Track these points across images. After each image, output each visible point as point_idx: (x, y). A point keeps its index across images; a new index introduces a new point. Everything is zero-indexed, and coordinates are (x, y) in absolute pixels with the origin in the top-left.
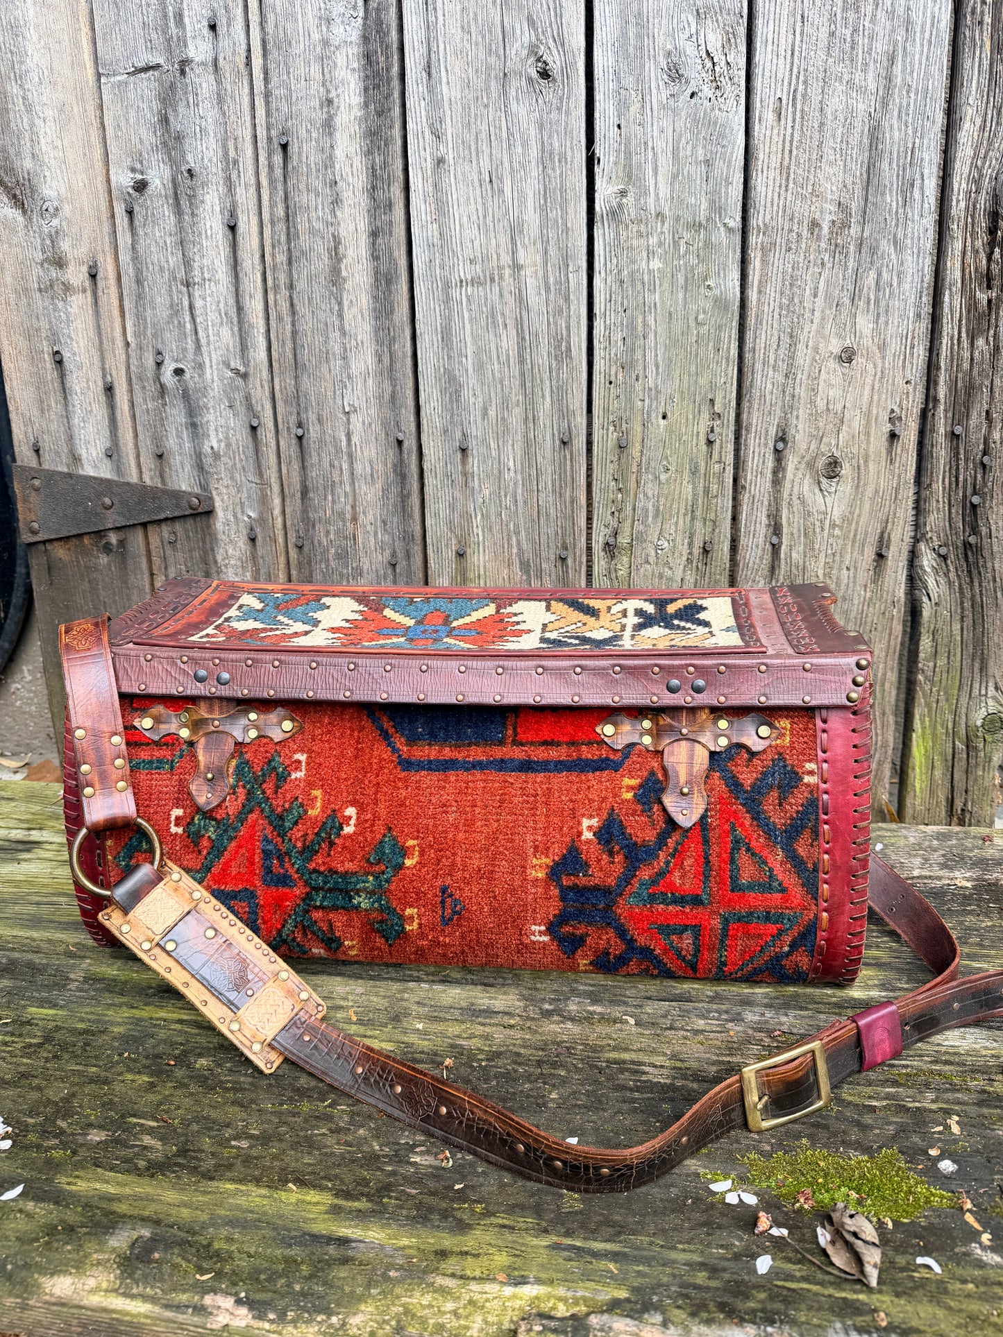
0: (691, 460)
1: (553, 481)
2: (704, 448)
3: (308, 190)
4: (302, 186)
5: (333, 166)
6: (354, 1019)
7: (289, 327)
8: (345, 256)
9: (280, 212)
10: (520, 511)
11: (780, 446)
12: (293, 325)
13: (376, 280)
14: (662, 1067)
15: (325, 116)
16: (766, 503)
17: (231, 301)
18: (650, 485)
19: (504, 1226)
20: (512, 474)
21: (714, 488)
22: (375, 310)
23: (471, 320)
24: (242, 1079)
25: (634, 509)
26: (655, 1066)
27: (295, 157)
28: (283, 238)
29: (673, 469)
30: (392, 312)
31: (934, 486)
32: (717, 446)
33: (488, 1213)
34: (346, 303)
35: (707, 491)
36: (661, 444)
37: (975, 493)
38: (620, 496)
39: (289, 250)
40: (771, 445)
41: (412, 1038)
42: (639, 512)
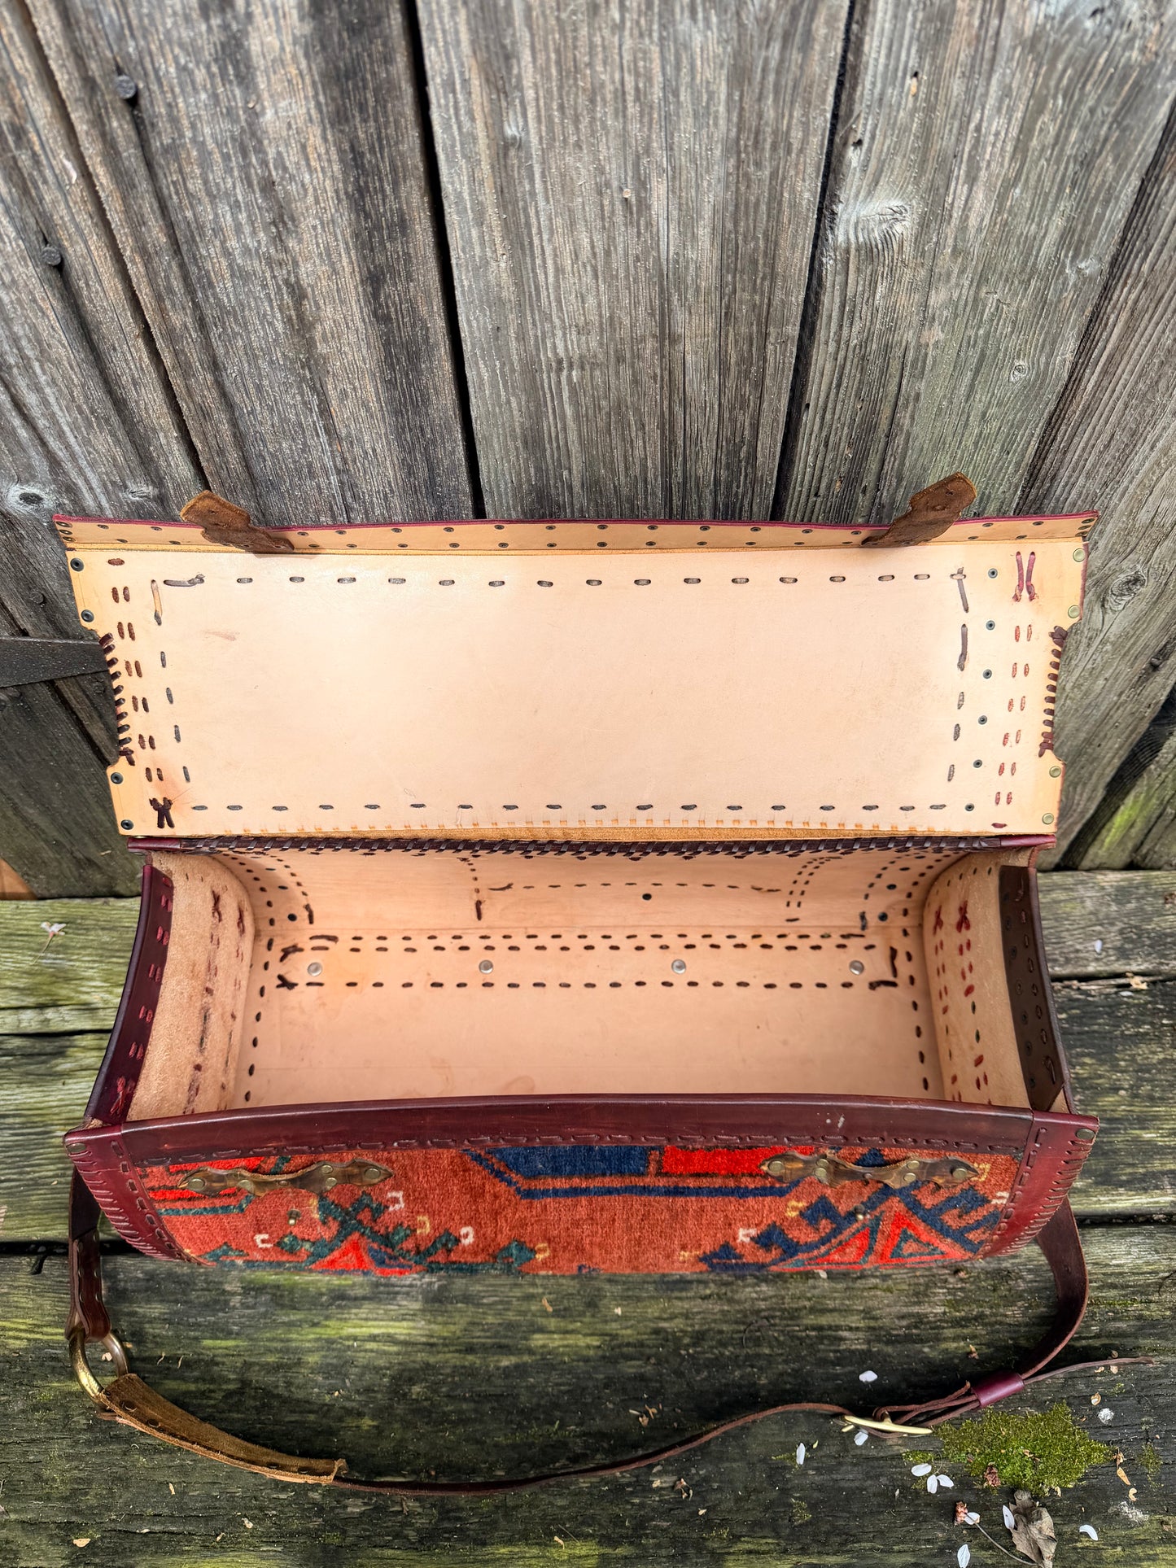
3: (213, 198)
4: (195, 185)
5: (260, 150)
6: (550, 1309)
7: (225, 427)
8: (319, 320)
9: (156, 234)
12: (234, 423)
13: (388, 355)
14: (857, 1329)
15: (218, 36)
17: (98, 393)
19: (750, 1552)
22: (391, 400)
23: (577, 417)
24: (465, 1406)
26: (850, 1329)
27: (163, 124)
28: (177, 285)
30: (426, 401)
33: (736, 1538)
34: (332, 394)
39: (196, 306)
41: (614, 1326)
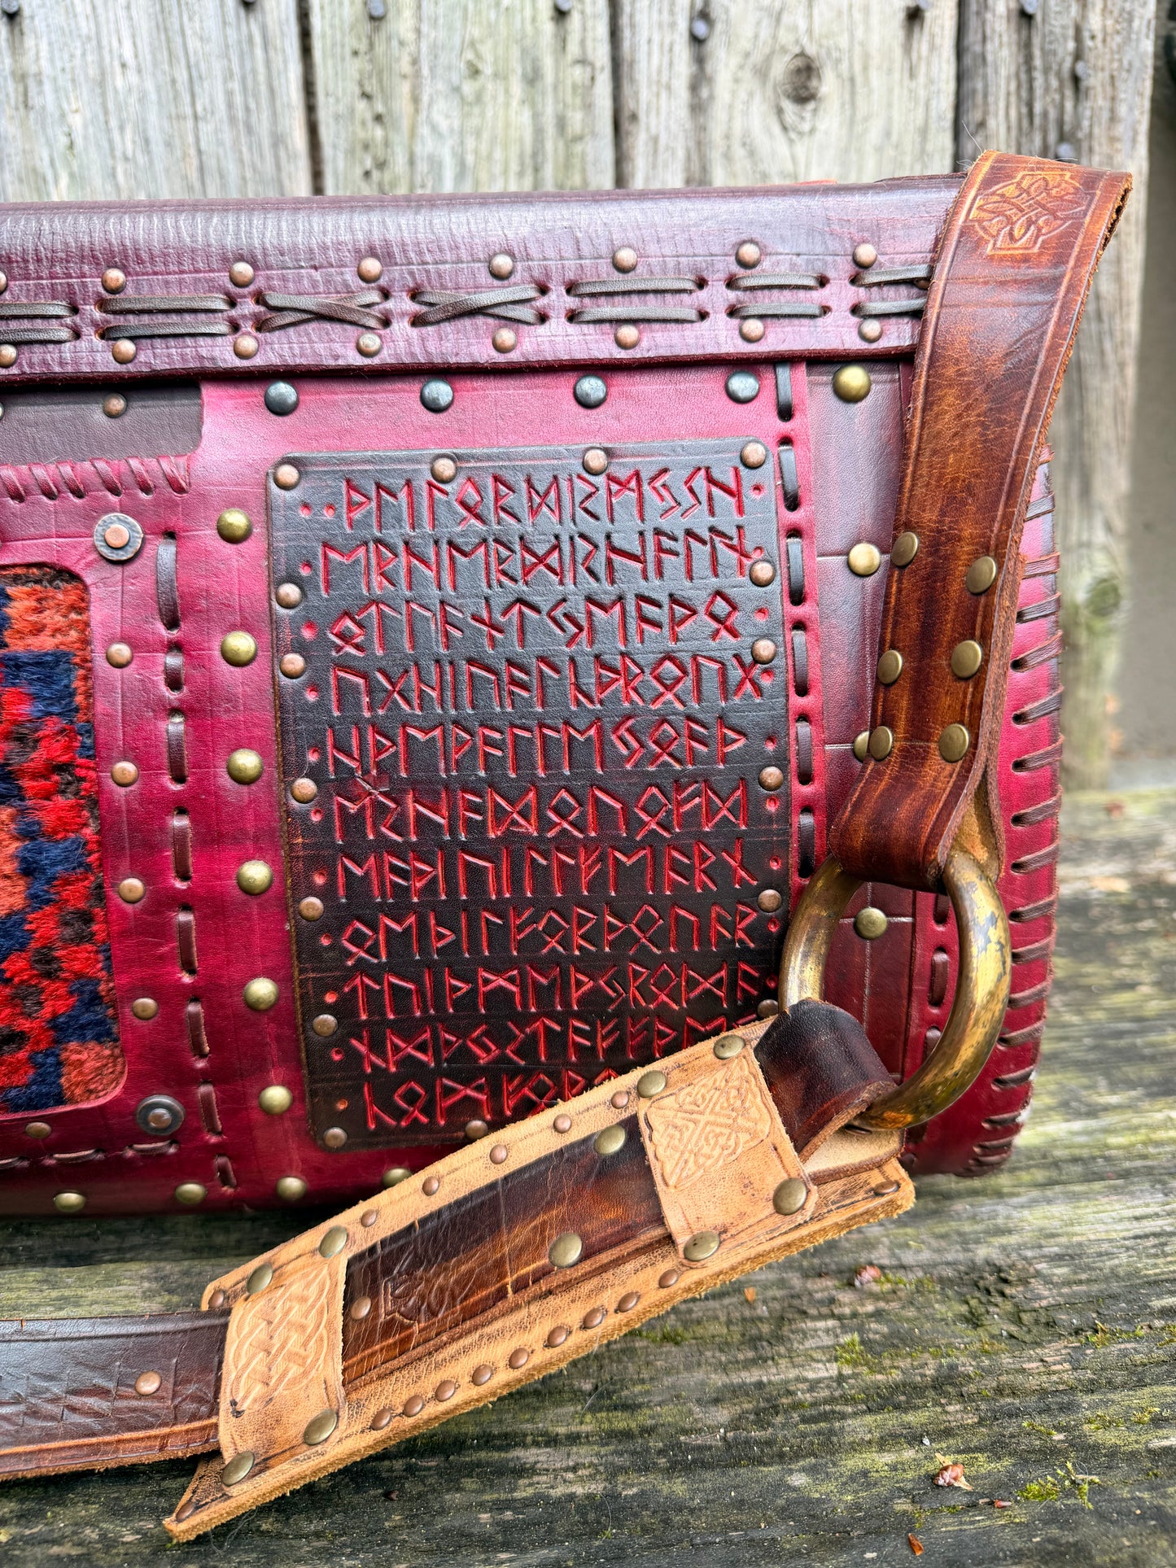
0: (524, 51)
1: (229, 94)
2: (548, 27)
10: (159, 166)
11: (701, 29)
16: (681, 154)
18: (441, 105)
20: (133, 78)
21: (576, 119)
25: (412, 162)
29: (487, 69)
31: (992, 123)
32: (575, 21)
35: (561, 124)
36: (459, 14)
37: (1062, 138)
38: (379, 133)
40: (683, 25)
42: (422, 167)
